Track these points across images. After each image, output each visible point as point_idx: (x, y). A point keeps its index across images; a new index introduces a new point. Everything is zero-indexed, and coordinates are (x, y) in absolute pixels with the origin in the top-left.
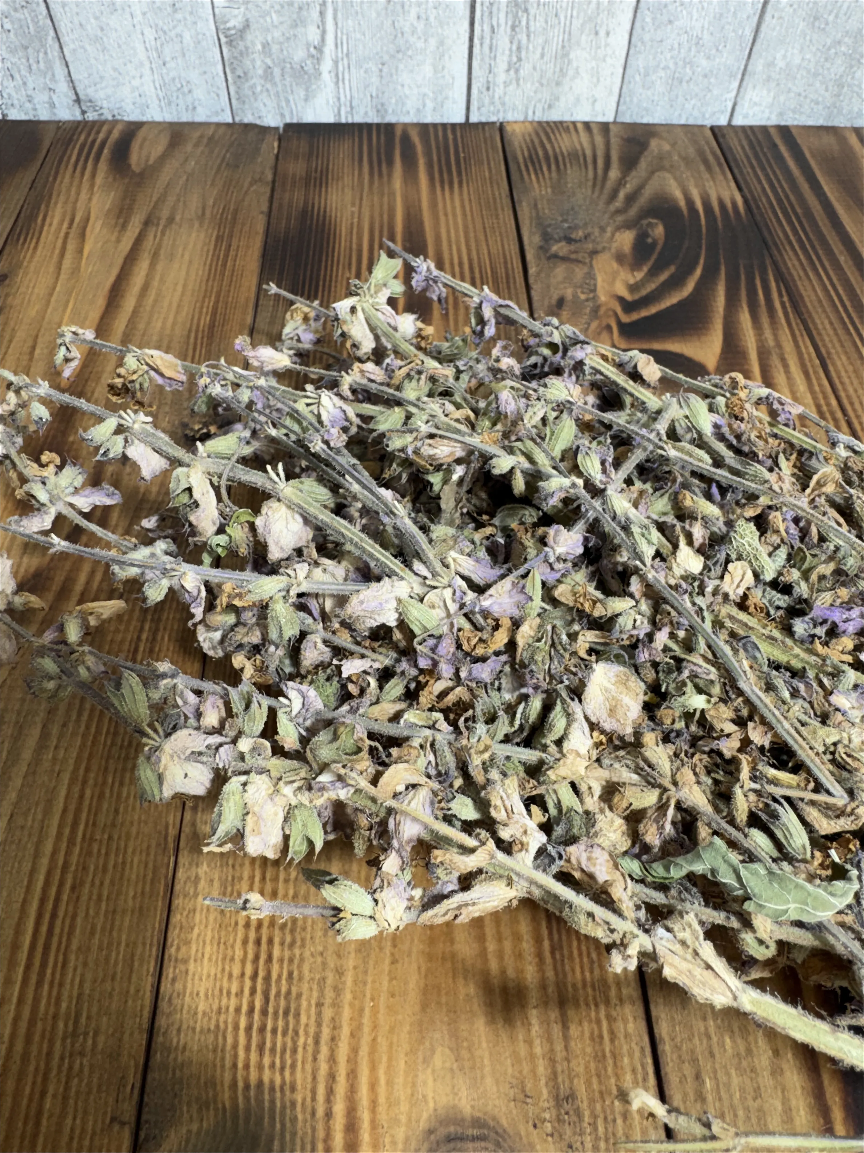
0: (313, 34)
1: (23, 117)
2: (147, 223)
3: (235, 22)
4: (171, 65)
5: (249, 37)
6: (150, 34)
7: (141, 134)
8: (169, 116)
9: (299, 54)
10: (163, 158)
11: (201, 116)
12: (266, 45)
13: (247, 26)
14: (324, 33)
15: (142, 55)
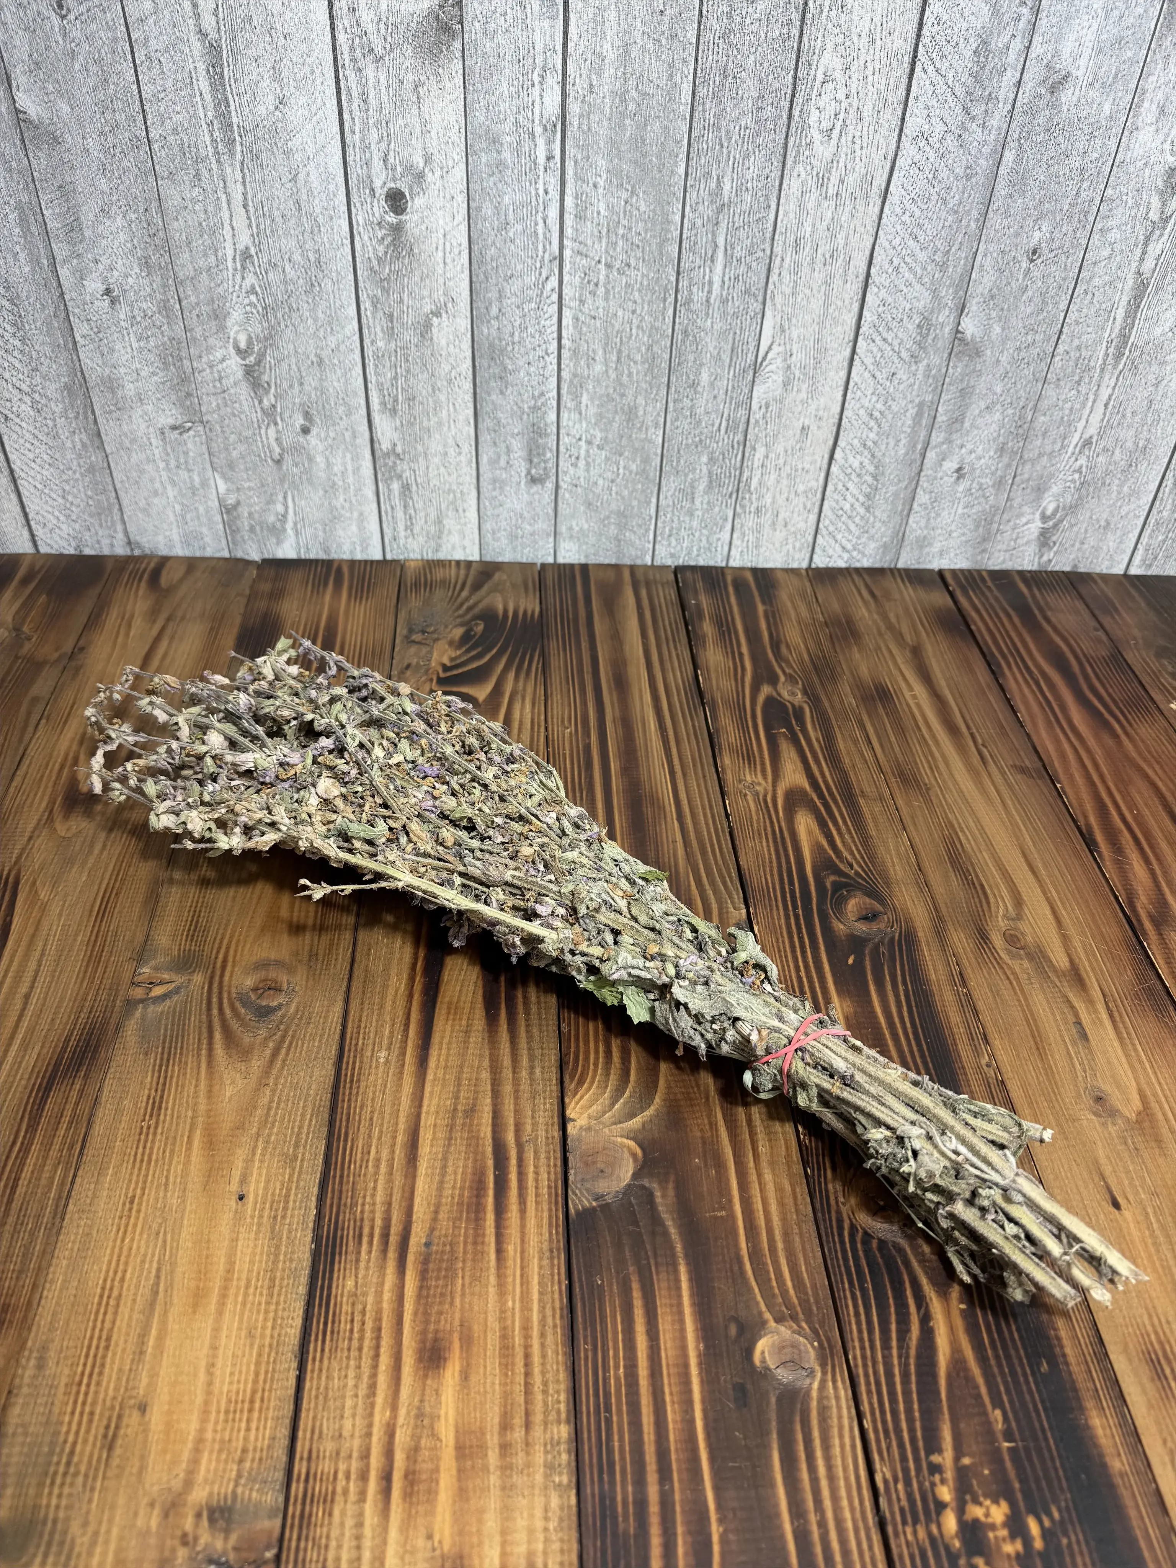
0: (280, 508)
1: (93, 553)
2: (169, 619)
3: (231, 500)
4: (190, 524)
5: (240, 509)
6: (178, 508)
7: (168, 565)
8: (187, 553)
9: (271, 519)
10: (181, 580)
11: (209, 553)
12: (250, 514)
13: (238, 503)
14: (287, 508)
15: (172, 518)
